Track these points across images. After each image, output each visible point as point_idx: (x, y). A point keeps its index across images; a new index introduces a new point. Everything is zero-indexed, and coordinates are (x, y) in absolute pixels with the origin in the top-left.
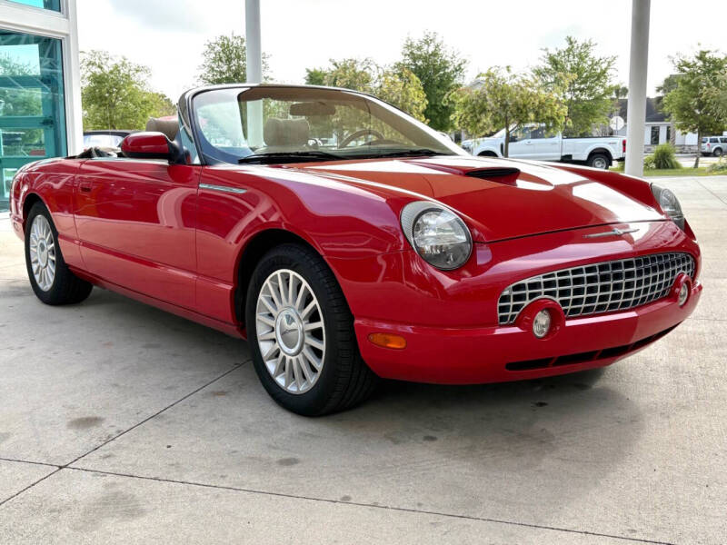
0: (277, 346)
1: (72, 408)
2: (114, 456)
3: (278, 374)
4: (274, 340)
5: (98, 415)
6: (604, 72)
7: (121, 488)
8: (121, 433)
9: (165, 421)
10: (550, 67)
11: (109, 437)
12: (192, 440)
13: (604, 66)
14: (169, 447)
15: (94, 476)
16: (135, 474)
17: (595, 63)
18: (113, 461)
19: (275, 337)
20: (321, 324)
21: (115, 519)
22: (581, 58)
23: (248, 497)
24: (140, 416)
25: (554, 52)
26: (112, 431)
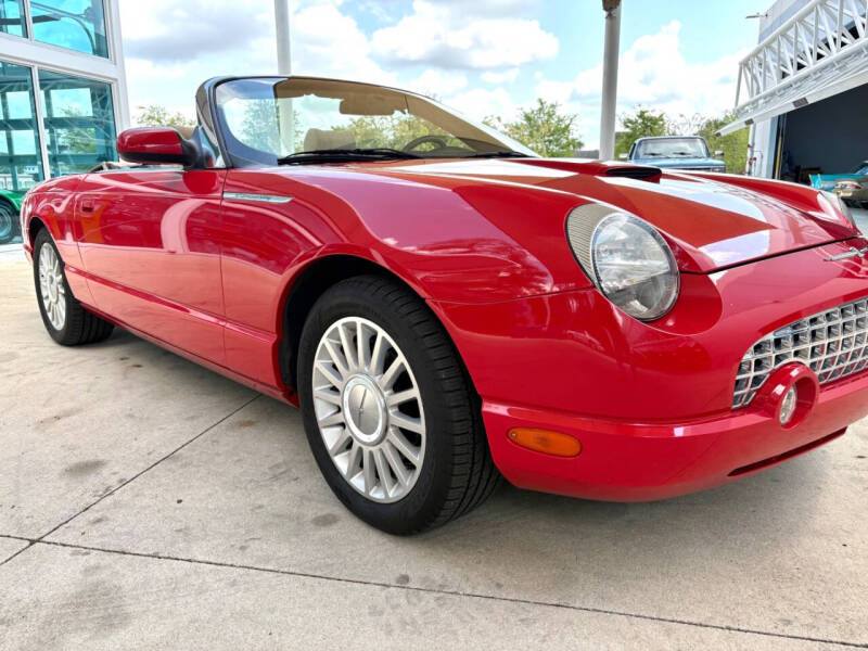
0: (347, 433)
1: (72, 448)
2: (107, 519)
3: (352, 473)
4: (343, 425)
5: (101, 457)
6: (567, 127)
7: (103, 575)
8: (123, 483)
9: (179, 464)
10: (525, 123)
11: (107, 490)
12: (209, 491)
13: (567, 122)
14: (179, 502)
15: (73, 554)
16: (129, 548)
17: (560, 120)
18: (104, 528)
19: (341, 420)
20: (414, 392)
21: (86, 635)
22: (550, 116)
23: (274, 582)
24: (151, 457)
25: (528, 111)
26: (113, 481)
